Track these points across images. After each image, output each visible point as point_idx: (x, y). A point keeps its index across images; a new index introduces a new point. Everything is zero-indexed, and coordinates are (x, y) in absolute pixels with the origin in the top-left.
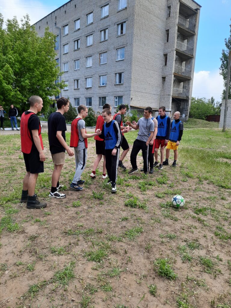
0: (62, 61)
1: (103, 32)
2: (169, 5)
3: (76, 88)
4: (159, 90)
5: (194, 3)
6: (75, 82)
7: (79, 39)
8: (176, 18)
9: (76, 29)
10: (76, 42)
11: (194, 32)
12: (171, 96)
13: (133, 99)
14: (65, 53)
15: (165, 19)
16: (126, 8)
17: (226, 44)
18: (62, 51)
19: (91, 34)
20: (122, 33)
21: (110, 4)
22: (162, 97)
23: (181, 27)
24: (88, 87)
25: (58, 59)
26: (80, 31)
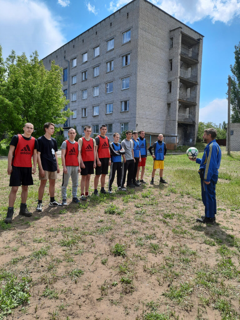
0: (71, 92)
1: (109, 64)
2: (172, 37)
3: (84, 116)
4: (165, 116)
5: (196, 34)
6: (82, 111)
7: (87, 71)
8: (178, 49)
9: (84, 62)
10: (84, 73)
11: (197, 60)
12: (177, 122)
13: (138, 125)
14: (74, 83)
15: (168, 50)
16: (130, 41)
17: (232, 70)
18: (71, 82)
19: (98, 65)
20: (126, 64)
21: (115, 38)
22: (168, 123)
23: (184, 57)
24: (95, 115)
25: (67, 89)
26: (87, 63)
